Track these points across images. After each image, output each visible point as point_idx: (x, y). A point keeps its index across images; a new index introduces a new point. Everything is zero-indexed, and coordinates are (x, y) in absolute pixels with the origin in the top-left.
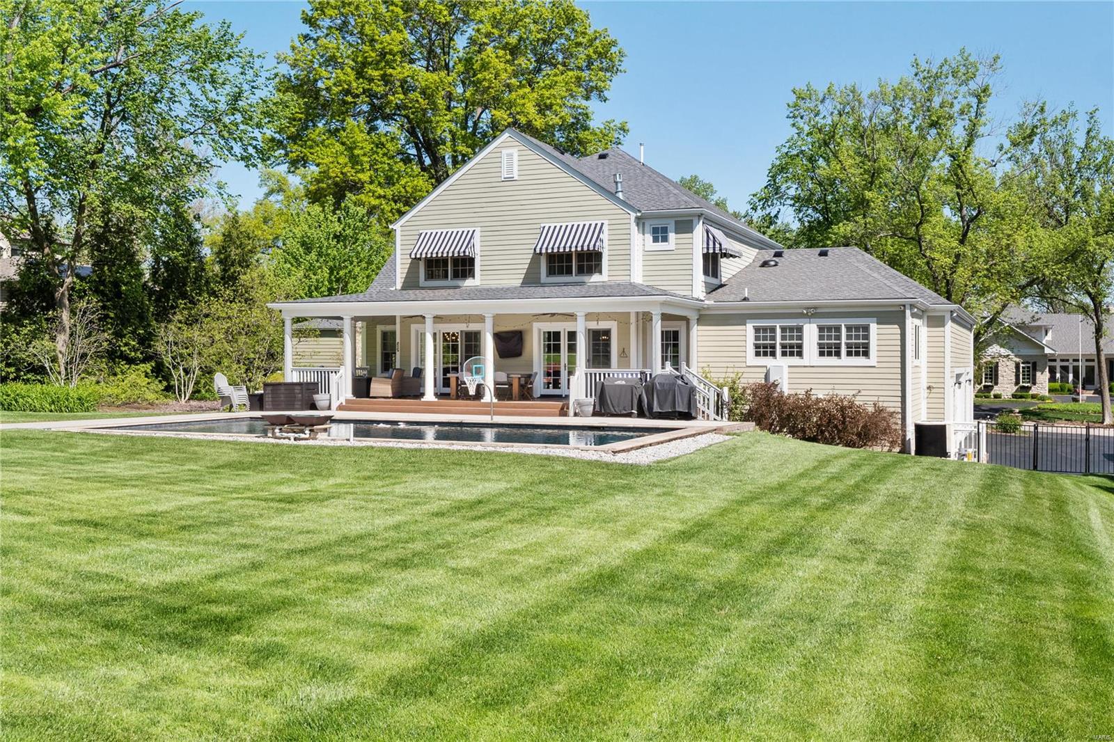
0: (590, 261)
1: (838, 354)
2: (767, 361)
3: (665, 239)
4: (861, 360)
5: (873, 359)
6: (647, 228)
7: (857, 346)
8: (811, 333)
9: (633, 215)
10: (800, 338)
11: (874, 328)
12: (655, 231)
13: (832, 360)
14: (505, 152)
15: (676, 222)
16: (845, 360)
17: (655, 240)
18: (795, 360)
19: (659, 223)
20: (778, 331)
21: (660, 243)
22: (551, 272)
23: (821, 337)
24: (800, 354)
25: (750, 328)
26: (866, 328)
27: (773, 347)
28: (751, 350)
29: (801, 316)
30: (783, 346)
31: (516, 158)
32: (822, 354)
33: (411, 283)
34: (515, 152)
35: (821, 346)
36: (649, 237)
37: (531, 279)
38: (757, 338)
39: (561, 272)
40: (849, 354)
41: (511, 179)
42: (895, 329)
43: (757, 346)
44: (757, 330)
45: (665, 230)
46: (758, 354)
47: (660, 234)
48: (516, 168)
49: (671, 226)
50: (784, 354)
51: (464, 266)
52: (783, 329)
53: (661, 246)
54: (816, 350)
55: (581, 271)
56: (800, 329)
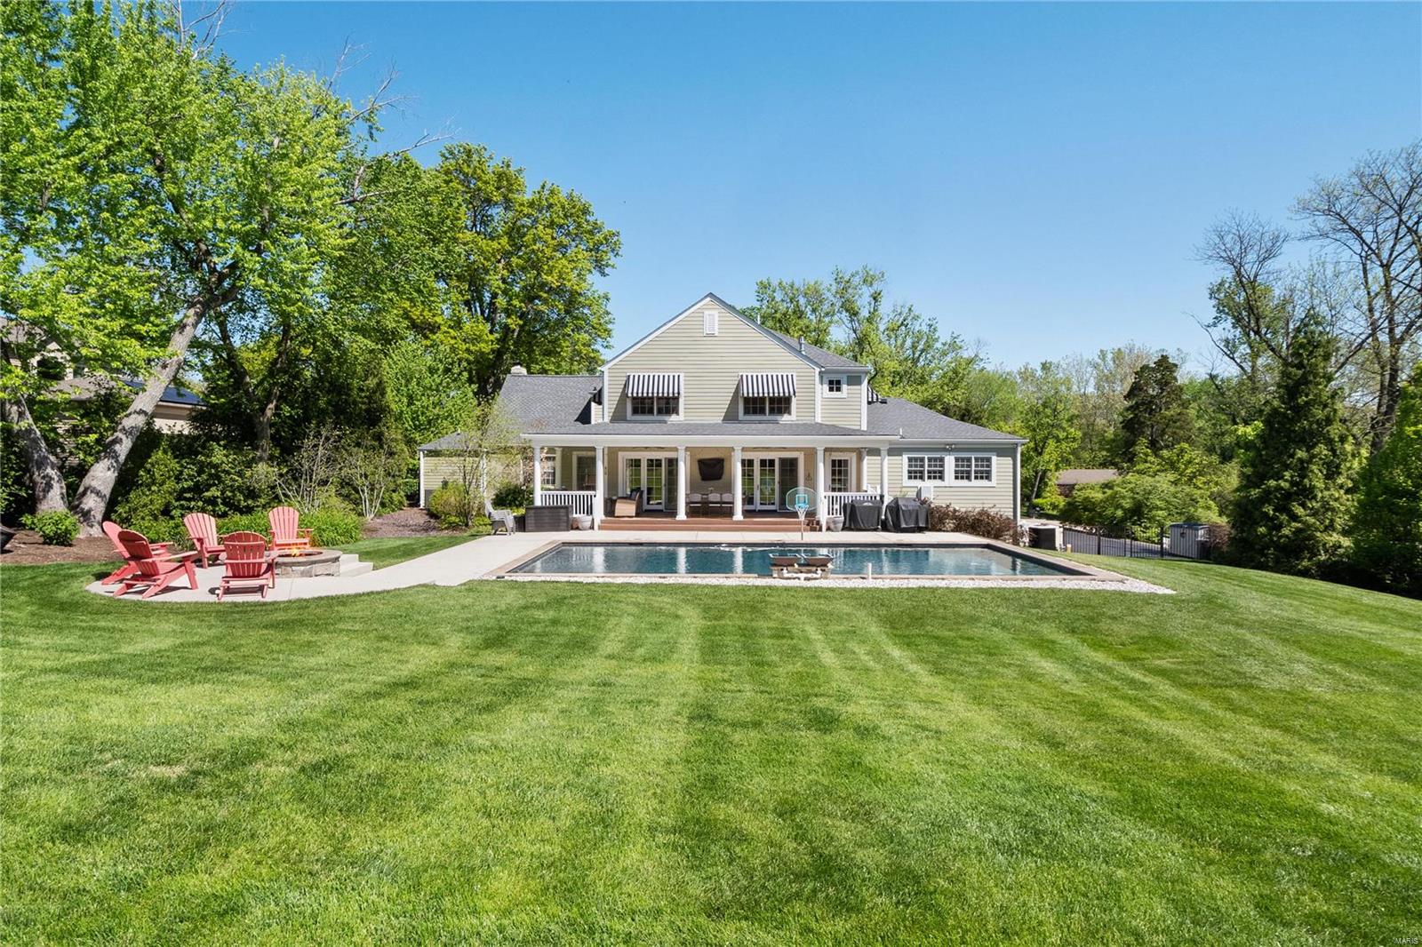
0: (780, 404)
1: (968, 478)
2: (918, 483)
3: (838, 389)
4: (984, 483)
5: (994, 482)
6: (826, 381)
7: (982, 472)
8: (950, 462)
9: (818, 370)
10: (942, 466)
11: (994, 458)
12: (831, 382)
13: (965, 483)
14: (706, 312)
15: (849, 377)
16: (975, 483)
17: (831, 389)
18: (938, 482)
19: (835, 377)
20: (926, 460)
21: (835, 392)
22: (747, 412)
23: (957, 466)
24: (941, 478)
25: (905, 457)
26: (989, 460)
27: (922, 472)
28: (906, 475)
29: (945, 450)
30: (929, 472)
31: (717, 319)
32: (957, 478)
33: (618, 417)
34: (715, 313)
35: (956, 472)
36: (826, 387)
37: (730, 417)
38: (910, 466)
39: (755, 412)
40: (976, 478)
41: (712, 335)
42: (1009, 460)
43: (910, 472)
44: (910, 460)
45: (838, 382)
46: (910, 478)
47: (835, 385)
48: (716, 327)
49: (844, 379)
50: (929, 478)
51: (668, 405)
52: (930, 460)
53: (835, 394)
54: (953, 475)
55: (772, 411)
56: (942, 460)
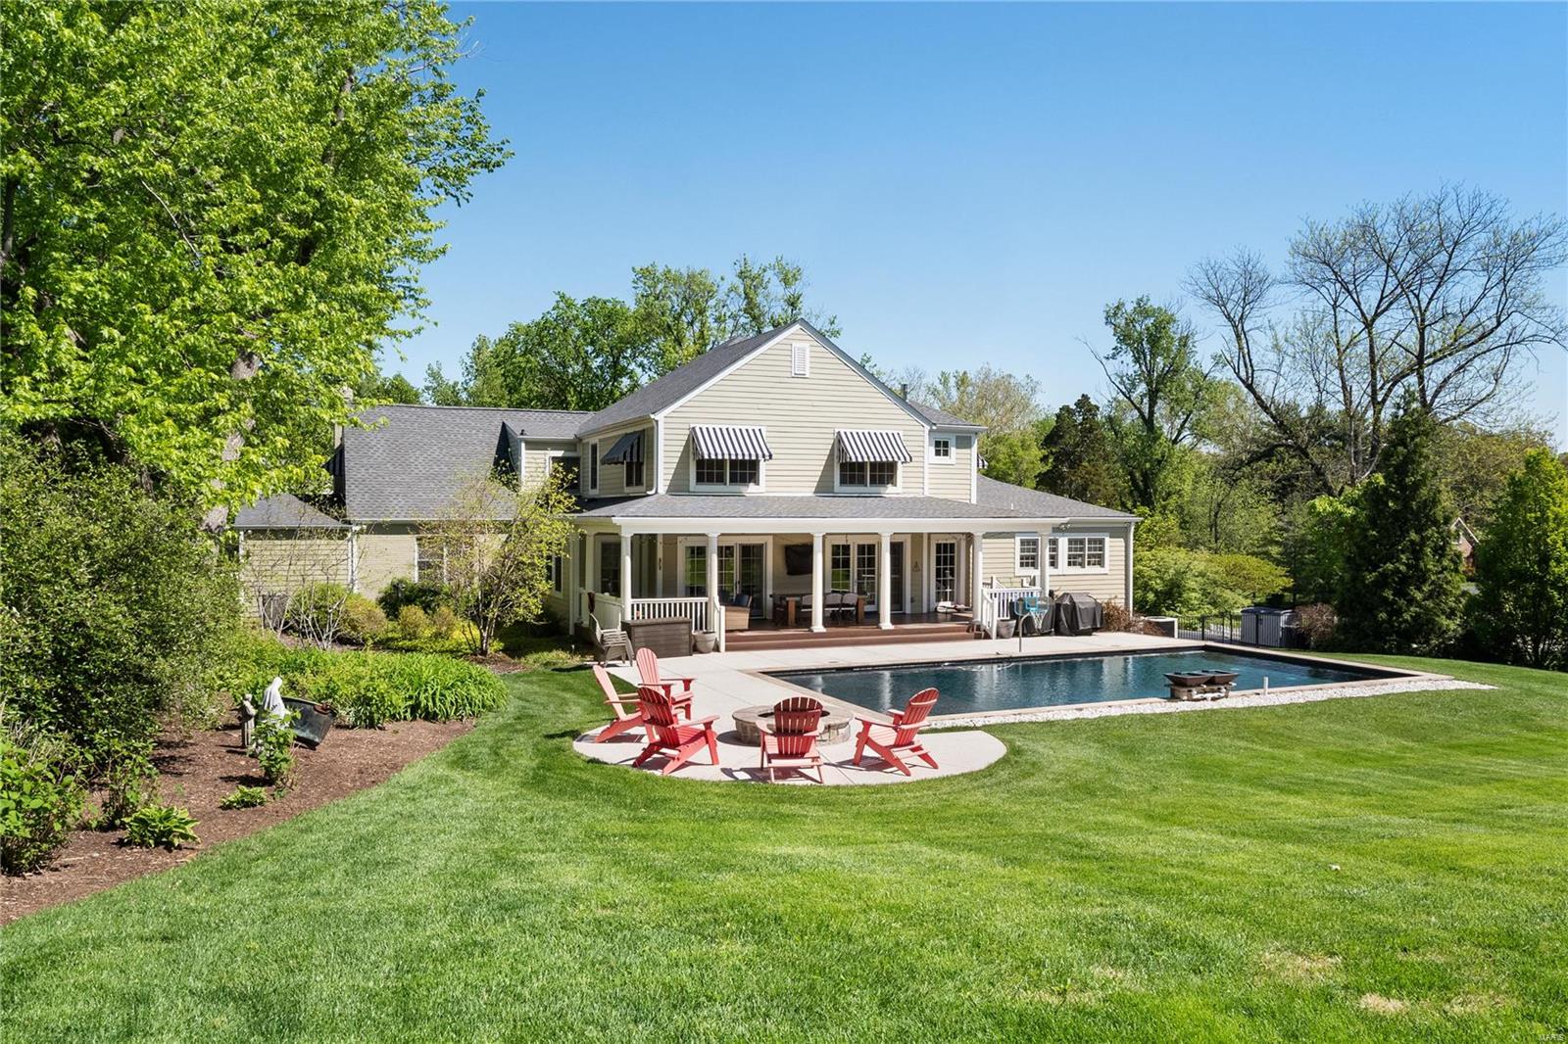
0: (884, 473)
1: (1082, 565)
3: (946, 453)
4: (1097, 569)
5: (1106, 569)
6: (934, 442)
7: (1095, 556)
8: (1064, 545)
9: (927, 428)
10: (1056, 550)
11: (1107, 540)
12: (938, 444)
13: (1077, 570)
14: (794, 343)
15: (957, 438)
16: (1089, 569)
17: (938, 453)
18: (1051, 570)
19: (942, 438)
21: (942, 457)
22: (846, 482)
23: (1071, 549)
24: (1054, 564)
25: (1018, 541)
26: (1101, 542)
27: (1034, 558)
28: (1018, 561)
29: (1059, 530)
31: (807, 353)
32: (1070, 564)
33: (677, 488)
34: (806, 345)
35: (1069, 557)
36: (933, 450)
37: (824, 488)
38: (1022, 551)
39: (853, 483)
40: (1089, 563)
41: (803, 376)
42: (1120, 542)
43: (1021, 558)
44: (1023, 543)
45: (946, 444)
46: (1022, 565)
47: (942, 448)
48: (807, 364)
49: (952, 442)
51: (745, 471)
53: (942, 459)
54: (1066, 560)
55: (875, 482)
56: (1056, 542)
